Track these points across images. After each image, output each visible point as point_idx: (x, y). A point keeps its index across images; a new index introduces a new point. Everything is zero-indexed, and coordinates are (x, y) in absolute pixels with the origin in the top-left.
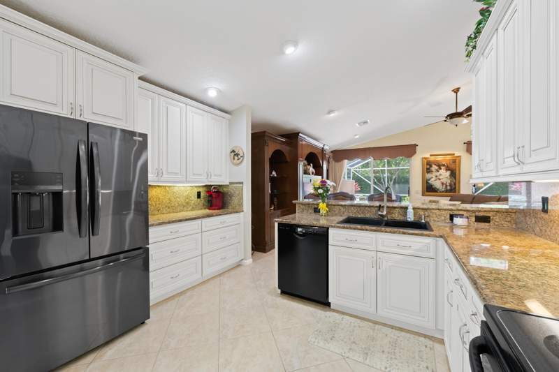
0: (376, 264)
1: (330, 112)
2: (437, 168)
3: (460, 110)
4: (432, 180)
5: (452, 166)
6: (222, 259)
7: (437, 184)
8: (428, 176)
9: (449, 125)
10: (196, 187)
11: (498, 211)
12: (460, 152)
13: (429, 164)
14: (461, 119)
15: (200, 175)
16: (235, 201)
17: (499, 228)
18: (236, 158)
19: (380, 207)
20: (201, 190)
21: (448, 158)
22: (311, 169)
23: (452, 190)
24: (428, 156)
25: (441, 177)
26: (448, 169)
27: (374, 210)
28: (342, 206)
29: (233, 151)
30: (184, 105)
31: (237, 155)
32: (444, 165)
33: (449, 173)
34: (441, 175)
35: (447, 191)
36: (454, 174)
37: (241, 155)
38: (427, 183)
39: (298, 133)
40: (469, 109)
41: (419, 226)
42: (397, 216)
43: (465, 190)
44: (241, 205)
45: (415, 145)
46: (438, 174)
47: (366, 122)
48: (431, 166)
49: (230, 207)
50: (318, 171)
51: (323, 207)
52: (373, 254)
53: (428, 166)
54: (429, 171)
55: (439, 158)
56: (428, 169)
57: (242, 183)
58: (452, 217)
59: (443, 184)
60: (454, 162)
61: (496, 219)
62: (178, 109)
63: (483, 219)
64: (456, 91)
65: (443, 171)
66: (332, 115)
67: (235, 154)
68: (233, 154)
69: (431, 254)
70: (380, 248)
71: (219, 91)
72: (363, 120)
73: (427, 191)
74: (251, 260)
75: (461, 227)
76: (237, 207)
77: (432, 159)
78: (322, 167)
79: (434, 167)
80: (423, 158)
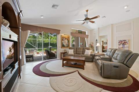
5: (68, 39)
7: (65, 44)
8: (63, 41)
13: (63, 38)
24: (63, 35)
26: (67, 40)
33: (67, 41)
35: (67, 46)
46: (65, 41)
54: (63, 40)
59: (66, 44)
64: (87, 11)
65: (66, 40)
73: (63, 47)
79: (64, 39)
80: (61, 36)
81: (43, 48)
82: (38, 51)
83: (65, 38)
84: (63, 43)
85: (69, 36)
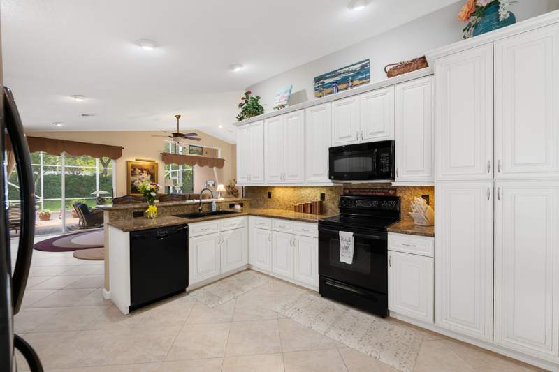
0: (220, 240)
2: (140, 171)
4: (136, 182)
5: (152, 171)
8: (133, 178)
13: (134, 167)
21: (148, 163)
24: (133, 160)
25: (144, 180)
26: (149, 173)
28: (166, 206)
32: (145, 170)
33: (149, 176)
34: (143, 178)
38: (132, 185)
45: (121, 148)
46: (141, 177)
48: (135, 169)
53: (132, 170)
54: (133, 174)
55: (141, 163)
56: (132, 172)
58: (233, 206)
60: (153, 168)
65: (145, 175)
69: (244, 225)
70: (223, 229)
73: (132, 193)
77: (136, 163)
79: (138, 171)
80: (127, 162)
81: (63, 199)
82: (49, 211)
83: (142, 170)
85: (156, 162)
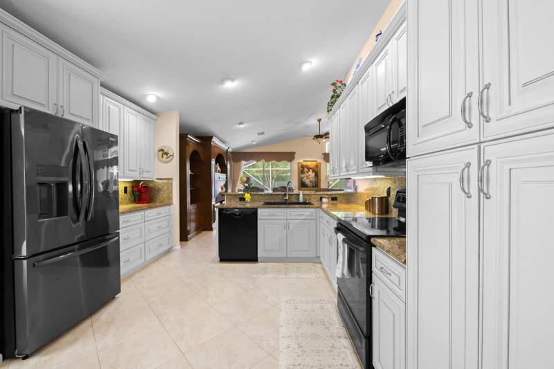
0: (286, 227)
1: (240, 124)
3: (322, 134)
4: (305, 178)
5: (316, 169)
6: (158, 245)
7: (307, 182)
8: (302, 176)
9: (315, 142)
10: (124, 182)
11: (340, 194)
12: (320, 160)
13: (303, 167)
14: (321, 139)
15: (134, 171)
16: (163, 195)
17: (341, 202)
18: (165, 156)
19: (285, 195)
20: (127, 185)
21: (314, 163)
22: (219, 169)
23: (316, 185)
24: (301, 161)
25: (310, 177)
26: (314, 171)
27: (281, 197)
28: (260, 195)
29: (162, 150)
30: (122, 105)
31: (167, 154)
32: (312, 169)
33: (314, 174)
34: (310, 175)
35: (313, 186)
36: (317, 174)
37: (171, 154)
38: (302, 181)
39: (212, 137)
40: (327, 134)
41: (306, 204)
42: (294, 200)
43: (323, 186)
44: (170, 198)
45: (294, 153)
46: (308, 174)
47: (263, 133)
49: (158, 201)
50: (224, 170)
51: (247, 196)
52: (285, 221)
53: (303, 169)
54: (303, 172)
55: (309, 163)
56: (301, 171)
57: (171, 179)
58: (321, 198)
59: (310, 181)
60: (317, 166)
61: (340, 198)
62: (117, 109)
63: (334, 199)
64: (319, 120)
65: (311, 173)
66: (242, 126)
67: (164, 153)
68: (161, 153)
69: (314, 217)
70: (289, 217)
71: (158, 98)
72: (262, 131)
73: (302, 187)
74: (180, 247)
75: (325, 203)
76: (166, 200)
77: (305, 163)
78: (226, 167)
79: (306, 169)
80: (298, 163)
83: (309, 169)
84: (303, 178)
85: (319, 161)
